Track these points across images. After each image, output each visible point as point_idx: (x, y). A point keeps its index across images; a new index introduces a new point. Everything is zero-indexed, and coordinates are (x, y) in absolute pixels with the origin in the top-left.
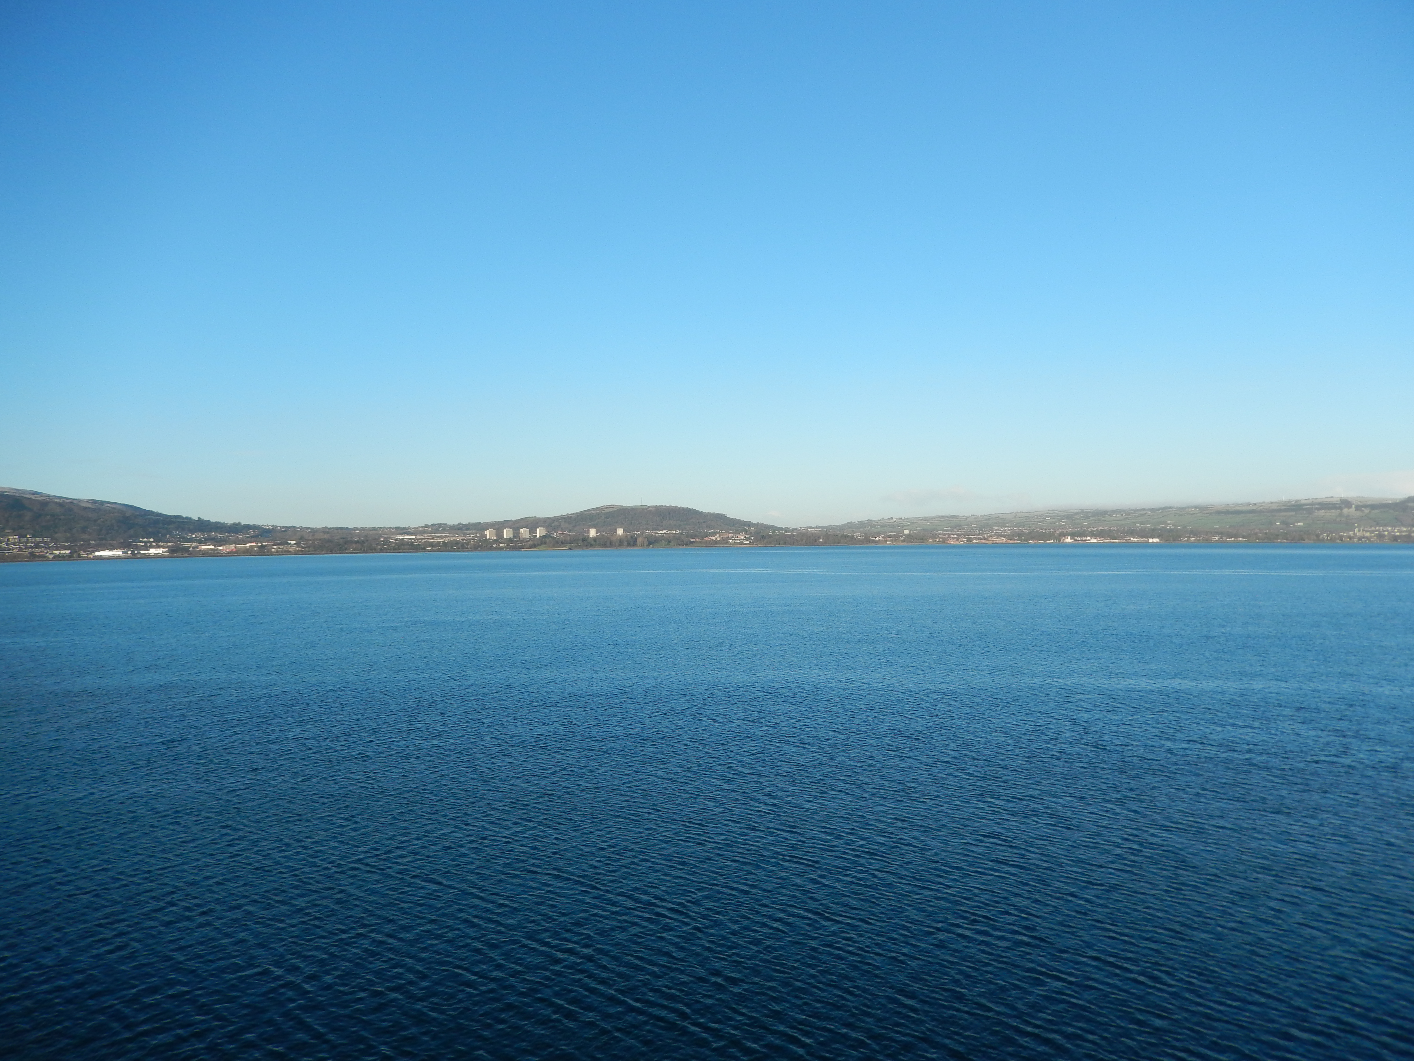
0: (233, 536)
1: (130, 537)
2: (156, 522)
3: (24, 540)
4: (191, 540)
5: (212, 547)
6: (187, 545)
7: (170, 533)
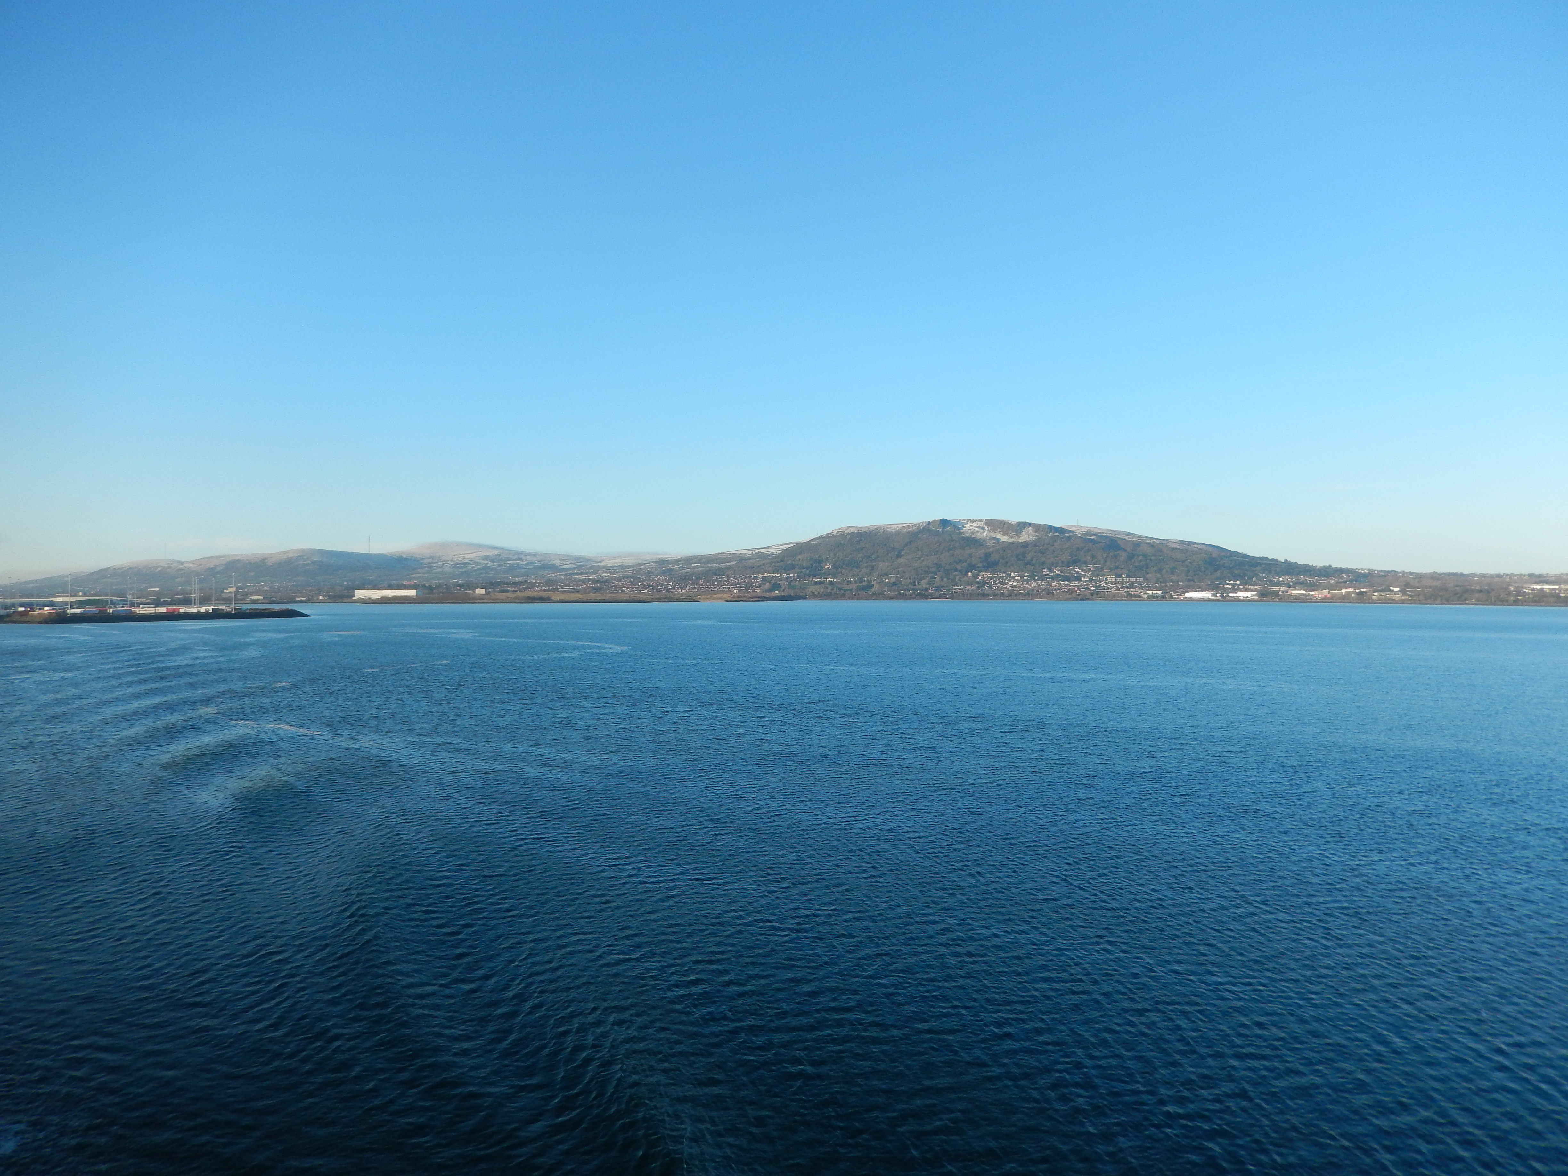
0: (1323, 581)
1: (1217, 579)
2: (1242, 564)
3: (1119, 579)
4: (1279, 584)
5: (1304, 592)
6: (1276, 588)
7: (1256, 575)
